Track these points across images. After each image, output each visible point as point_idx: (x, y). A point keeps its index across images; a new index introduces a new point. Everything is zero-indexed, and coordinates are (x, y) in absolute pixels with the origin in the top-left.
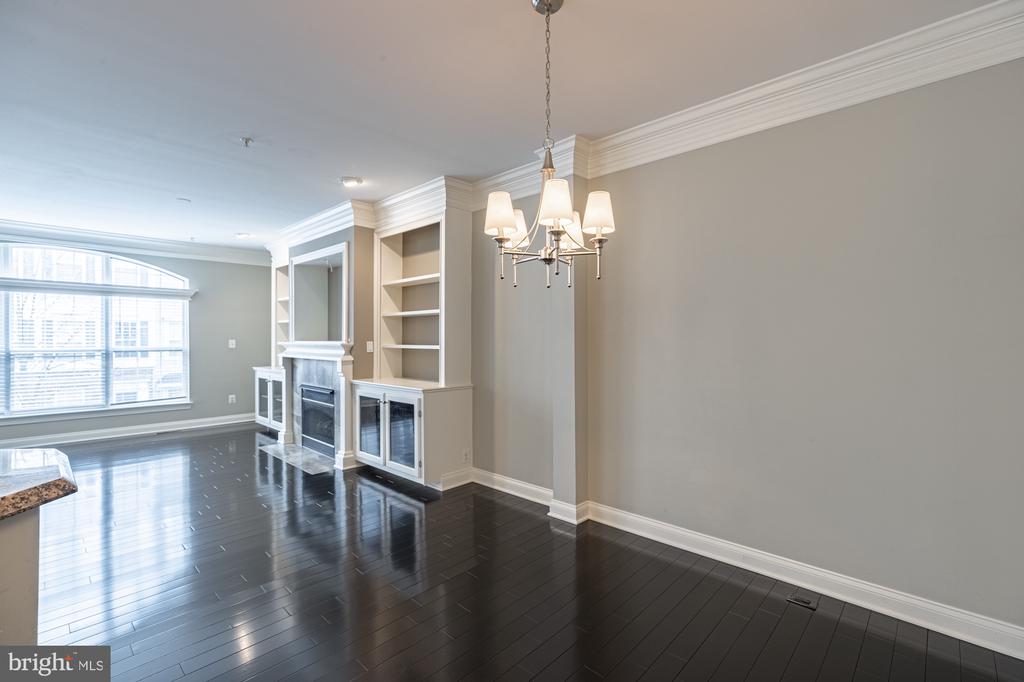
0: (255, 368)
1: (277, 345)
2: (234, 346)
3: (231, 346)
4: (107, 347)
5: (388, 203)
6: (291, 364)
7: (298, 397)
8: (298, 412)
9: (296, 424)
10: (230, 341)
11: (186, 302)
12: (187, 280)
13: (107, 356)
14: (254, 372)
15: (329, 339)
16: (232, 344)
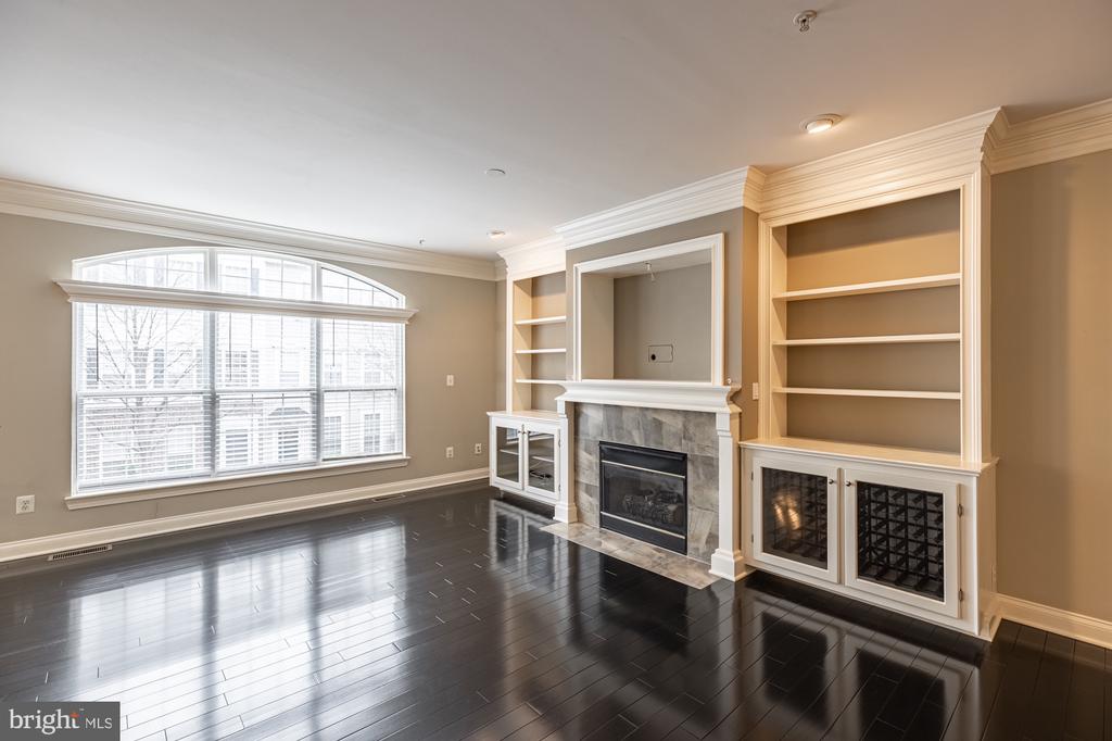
0: (488, 413)
1: (515, 384)
2: (452, 384)
3: (449, 384)
4: (318, 386)
5: (804, 171)
6: (575, 410)
7: (589, 459)
8: (590, 477)
9: (584, 497)
10: (449, 377)
11: (401, 327)
12: (403, 298)
13: (317, 397)
14: (488, 417)
15: (615, 377)
16: (450, 381)
